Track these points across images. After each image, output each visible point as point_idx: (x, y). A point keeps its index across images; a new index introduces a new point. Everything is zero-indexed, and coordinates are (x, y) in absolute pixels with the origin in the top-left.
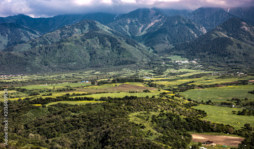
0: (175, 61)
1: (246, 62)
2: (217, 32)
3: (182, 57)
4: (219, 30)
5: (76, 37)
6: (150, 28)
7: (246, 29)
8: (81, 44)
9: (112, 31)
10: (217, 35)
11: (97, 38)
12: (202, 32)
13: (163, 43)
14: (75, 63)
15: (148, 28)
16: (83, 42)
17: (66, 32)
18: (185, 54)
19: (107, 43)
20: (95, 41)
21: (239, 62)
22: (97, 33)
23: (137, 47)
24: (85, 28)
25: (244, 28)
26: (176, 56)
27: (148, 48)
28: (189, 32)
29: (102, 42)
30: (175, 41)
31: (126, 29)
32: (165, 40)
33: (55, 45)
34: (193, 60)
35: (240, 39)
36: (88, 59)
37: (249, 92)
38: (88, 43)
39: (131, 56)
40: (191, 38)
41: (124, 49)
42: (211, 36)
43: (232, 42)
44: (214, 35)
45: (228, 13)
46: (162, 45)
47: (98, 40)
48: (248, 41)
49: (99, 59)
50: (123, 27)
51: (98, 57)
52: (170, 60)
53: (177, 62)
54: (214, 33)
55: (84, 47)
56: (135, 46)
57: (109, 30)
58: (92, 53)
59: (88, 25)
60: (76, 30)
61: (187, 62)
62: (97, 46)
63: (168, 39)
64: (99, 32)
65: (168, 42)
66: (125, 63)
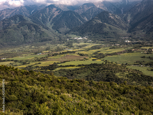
0: (74, 38)
1: (115, 37)
2: (96, 20)
3: (77, 35)
4: (97, 19)
5: (14, 26)
6: (54, 18)
7: (112, 17)
8: (18, 30)
9: (33, 21)
10: (96, 22)
11: (26, 26)
12: (85, 20)
13: (64, 27)
14: (16, 41)
15: (53, 18)
16: (18, 29)
17: (6, 22)
18: (79, 33)
19: (33, 28)
20: (26, 28)
21: (112, 37)
22: (26, 23)
23: (49, 30)
24: (17, 20)
25: (111, 17)
26: (73, 35)
27: (55, 30)
28: (78, 20)
29: (29, 28)
30: (70, 26)
31: (40, 20)
32: (64, 25)
33: (3, 31)
34: (84, 37)
35: (109, 24)
36: (23, 38)
37: (141, 57)
38: (22, 29)
39: (48, 36)
40: (79, 24)
41: (43, 32)
42: (92, 22)
43: (106, 26)
44: (94, 22)
45: (98, 8)
46: (63, 28)
47: (27, 27)
48: (114, 25)
49: (29, 38)
50: (38, 18)
51: (29, 37)
52: (71, 37)
53: (75, 38)
54: (94, 21)
55: (20, 32)
56: (48, 30)
57: (31, 21)
58: (25, 35)
59: (19, 18)
60: (12, 21)
61: (81, 38)
62: (27, 31)
63: (66, 25)
64: (27, 22)
65: (66, 26)
66: (46, 40)
